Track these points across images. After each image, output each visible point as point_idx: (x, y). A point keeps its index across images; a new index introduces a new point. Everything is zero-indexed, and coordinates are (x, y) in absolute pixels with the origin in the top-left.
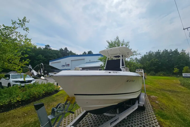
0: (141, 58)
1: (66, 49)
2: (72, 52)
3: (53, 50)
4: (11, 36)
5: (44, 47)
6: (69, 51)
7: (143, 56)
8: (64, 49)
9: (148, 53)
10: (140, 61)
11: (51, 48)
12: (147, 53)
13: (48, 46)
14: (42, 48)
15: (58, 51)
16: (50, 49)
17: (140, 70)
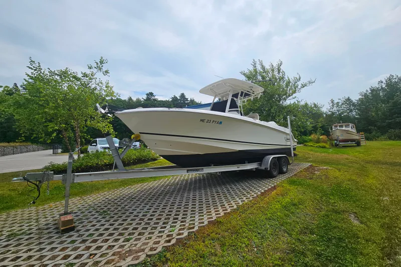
0: (361, 97)
1: (183, 95)
2: (195, 101)
3: (159, 101)
4: (90, 85)
5: (145, 97)
6: (189, 99)
7: (367, 91)
8: (178, 98)
9: (384, 82)
10: (360, 105)
11: (156, 97)
12: (382, 82)
13: (151, 94)
14: (142, 100)
15: (168, 101)
16: (155, 100)
17: (344, 124)
